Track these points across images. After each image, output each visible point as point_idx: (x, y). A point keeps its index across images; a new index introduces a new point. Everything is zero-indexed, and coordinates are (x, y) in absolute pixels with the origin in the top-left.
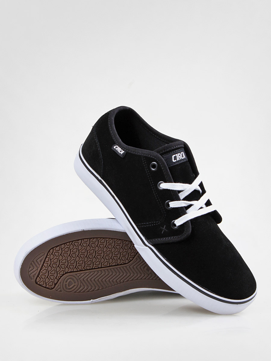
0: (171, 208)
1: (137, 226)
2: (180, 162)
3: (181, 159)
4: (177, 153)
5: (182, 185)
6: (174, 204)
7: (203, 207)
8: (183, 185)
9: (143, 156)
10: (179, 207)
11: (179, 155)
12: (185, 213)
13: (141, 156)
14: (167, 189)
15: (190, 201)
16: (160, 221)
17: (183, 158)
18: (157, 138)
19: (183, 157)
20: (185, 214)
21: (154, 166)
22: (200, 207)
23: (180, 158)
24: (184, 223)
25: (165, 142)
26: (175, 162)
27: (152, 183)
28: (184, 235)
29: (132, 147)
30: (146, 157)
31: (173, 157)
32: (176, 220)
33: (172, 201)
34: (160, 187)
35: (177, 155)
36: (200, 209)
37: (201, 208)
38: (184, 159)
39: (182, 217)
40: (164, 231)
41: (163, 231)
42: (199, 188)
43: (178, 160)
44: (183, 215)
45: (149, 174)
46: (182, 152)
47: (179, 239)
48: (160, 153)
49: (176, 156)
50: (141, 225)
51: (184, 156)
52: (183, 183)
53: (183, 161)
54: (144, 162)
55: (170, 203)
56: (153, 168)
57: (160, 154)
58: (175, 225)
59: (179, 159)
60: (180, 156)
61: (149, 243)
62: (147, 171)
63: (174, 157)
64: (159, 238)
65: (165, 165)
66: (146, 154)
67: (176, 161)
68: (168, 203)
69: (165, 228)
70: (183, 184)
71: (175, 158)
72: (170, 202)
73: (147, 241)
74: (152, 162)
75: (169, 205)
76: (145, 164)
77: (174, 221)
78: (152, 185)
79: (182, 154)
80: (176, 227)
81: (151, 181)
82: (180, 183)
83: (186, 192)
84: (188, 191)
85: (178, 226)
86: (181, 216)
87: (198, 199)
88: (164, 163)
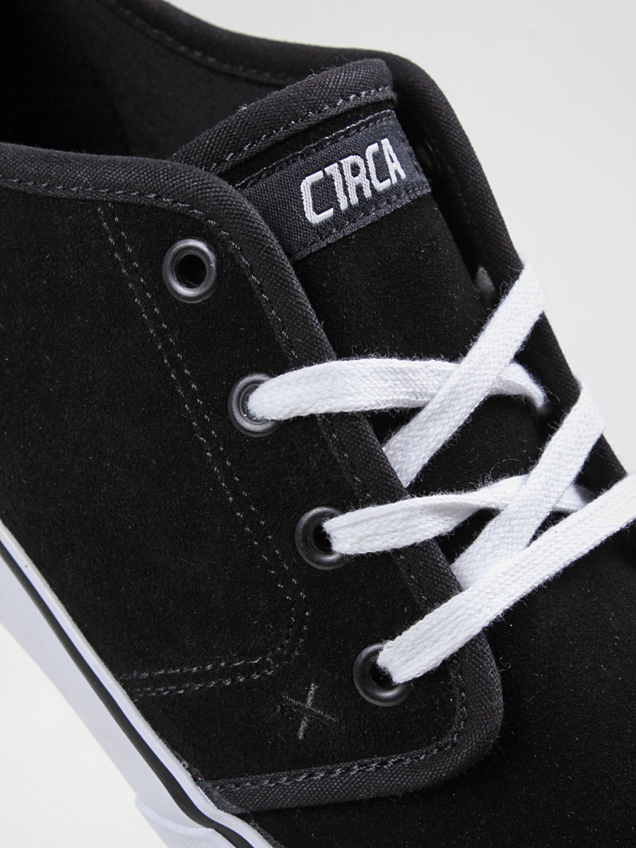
0: (344, 558)
1: (127, 686)
2: (363, 221)
3: (368, 193)
4: (336, 158)
5: (395, 371)
6: (359, 531)
7: (562, 506)
8: (402, 371)
9: (103, 204)
10: (396, 552)
11: (355, 170)
12: (445, 588)
13: (95, 203)
14: (298, 419)
15: (473, 488)
16: (277, 658)
17: (381, 186)
18: (209, 68)
19: (383, 174)
20: (444, 598)
21: (191, 269)
22: (544, 514)
23: (359, 189)
24: (444, 662)
25: (249, 81)
26: (326, 223)
27: (187, 389)
28: (454, 745)
29: (25, 148)
30: (125, 208)
31: (306, 186)
32: (390, 643)
33: (344, 510)
34: (251, 418)
35: (332, 169)
36: (545, 526)
37: (556, 517)
38: (393, 189)
39: (428, 617)
40: (310, 725)
41: (303, 725)
42: (522, 382)
43: (343, 205)
44: (433, 607)
45: (161, 333)
46: (377, 140)
47: (424, 778)
48: (224, 167)
49: (329, 180)
50: (156, 682)
51: (394, 166)
52: (402, 357)
53: (385, 210)
54: (121, 244)
55: (329, 526)
56: (189, 286)
57: (221, 175)
58: (384, 679)
59: (354, 200)
60: (361, 178)
61: (220, 806)
62: (149, 306)
63: (314, 187)
64: (280, 768)
65: (270, 251)
66: (128, 188)
67: (330, 213)
68: (320, 528)
69: (315, 704)
70: (406, 364)
71: (324, 197)
72: (332, 516)
73: (208, 793)
74: (173, 242)
75: (324, 542)
76: (128, 259)
77: (376, 653)
78: (193, 404)
79: (378, 157)
80: (389, 694)
81: (180, 374)
82: (383, 352)
83: (429, 419)
84: (442, 410)
85: (407, 684)
86: (417, 614)
87: (523, 461)
88: (259, 241)
